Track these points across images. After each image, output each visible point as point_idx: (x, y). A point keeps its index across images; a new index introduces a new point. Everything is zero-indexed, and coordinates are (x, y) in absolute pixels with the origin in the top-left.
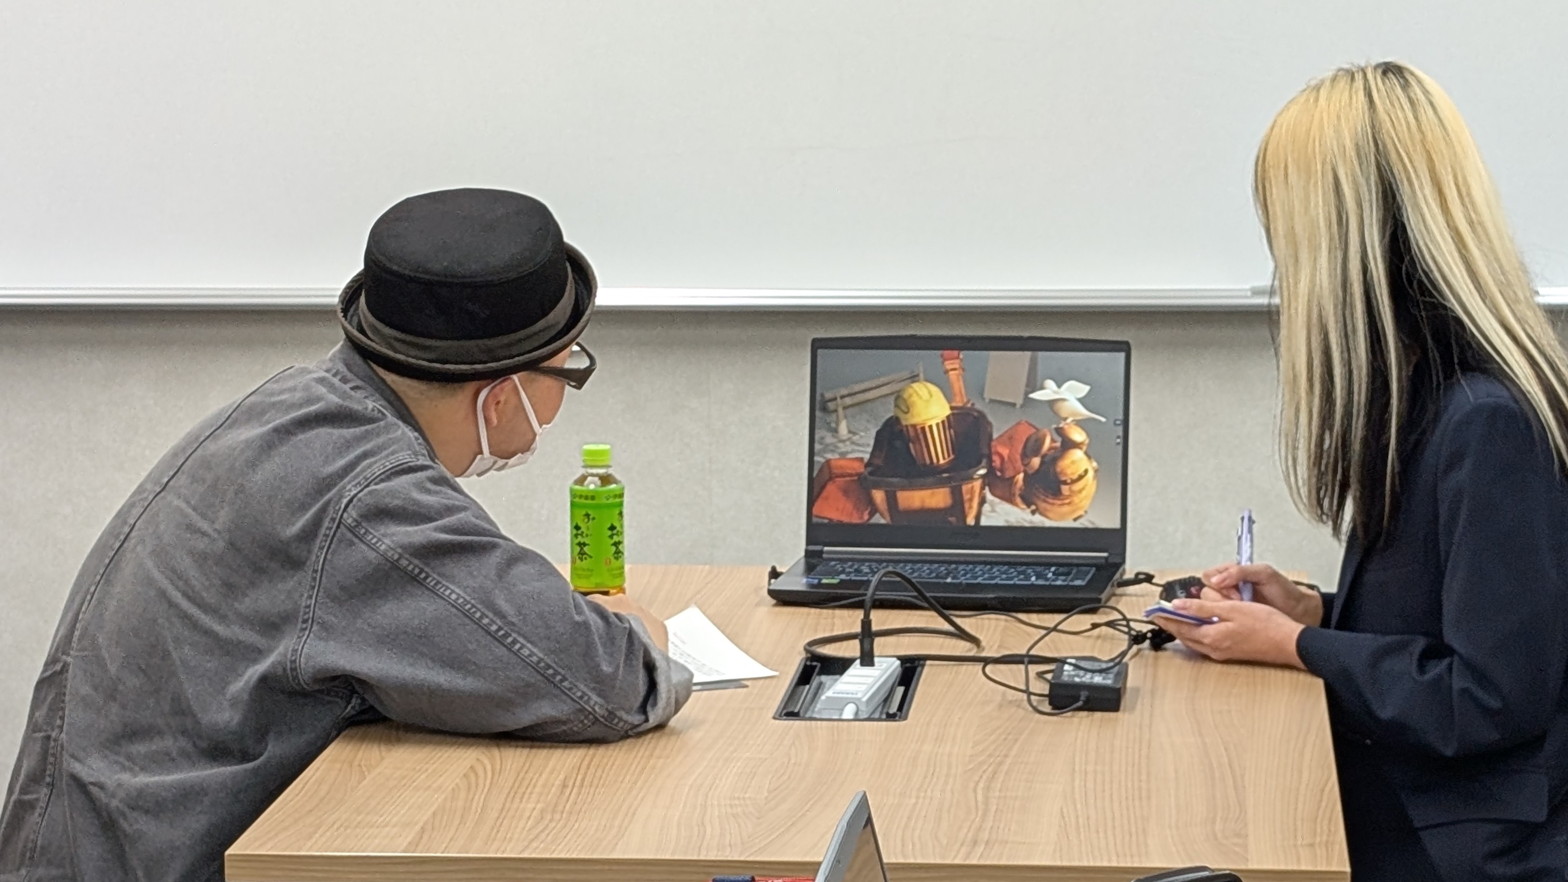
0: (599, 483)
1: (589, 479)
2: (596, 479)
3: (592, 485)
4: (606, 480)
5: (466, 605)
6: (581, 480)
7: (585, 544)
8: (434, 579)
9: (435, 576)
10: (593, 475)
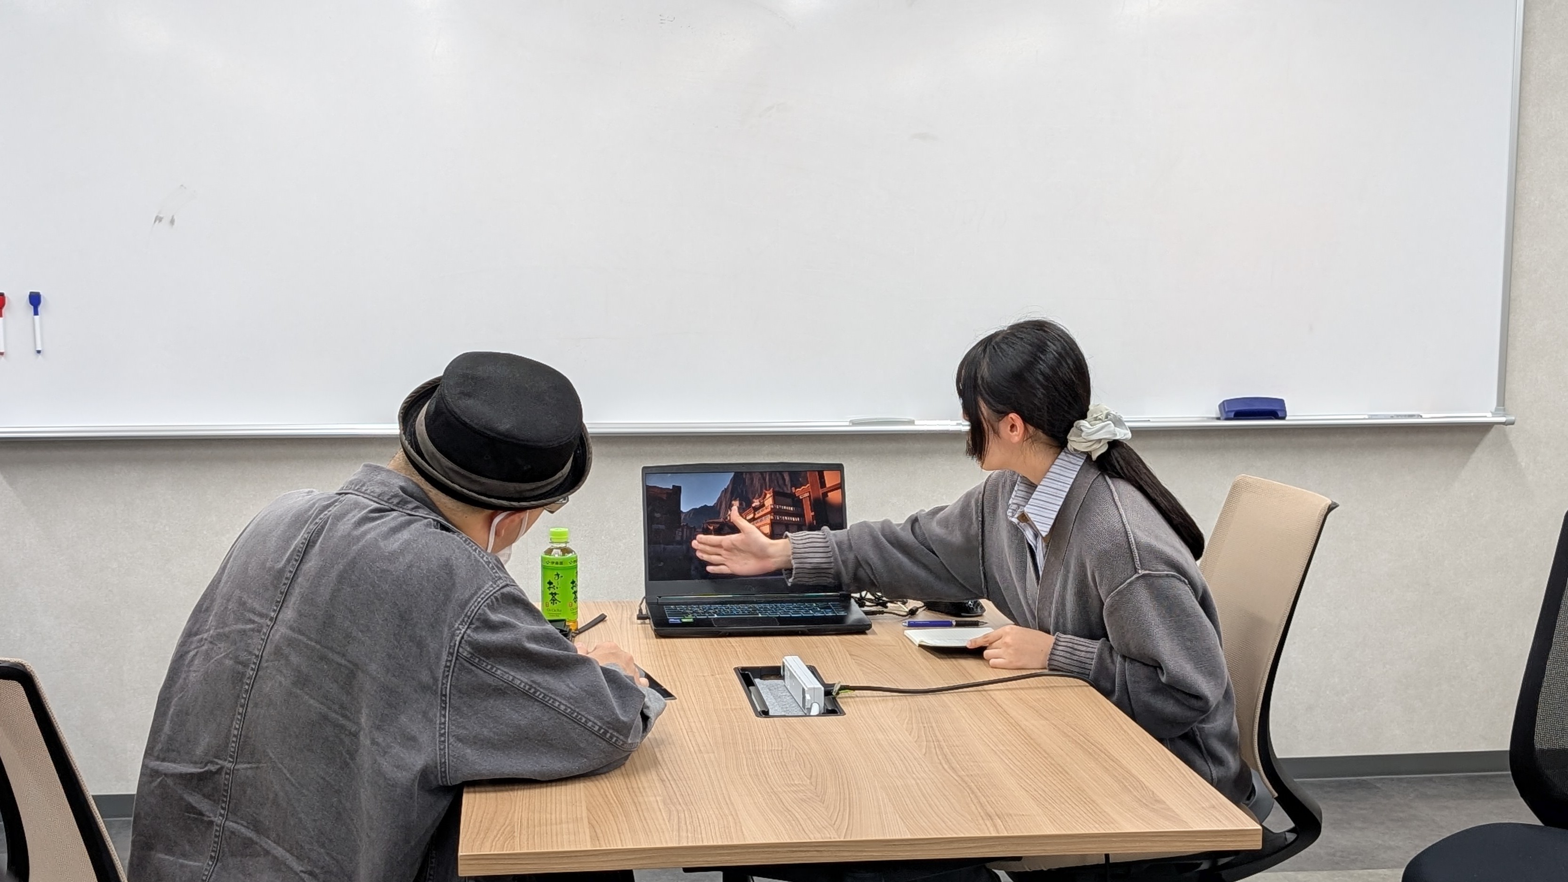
0: (561, 553)
1: (554, 550)
2: (559, 551)
3: (557, 555)
4: (565, 551)
5: (573, 713)
6: (549, 552)
7: (555, 594)
8: (541, 693)
9: (541, 690)
10: (557, 548)
